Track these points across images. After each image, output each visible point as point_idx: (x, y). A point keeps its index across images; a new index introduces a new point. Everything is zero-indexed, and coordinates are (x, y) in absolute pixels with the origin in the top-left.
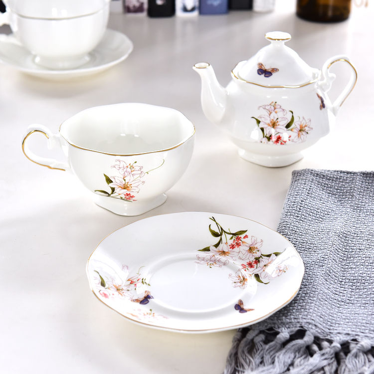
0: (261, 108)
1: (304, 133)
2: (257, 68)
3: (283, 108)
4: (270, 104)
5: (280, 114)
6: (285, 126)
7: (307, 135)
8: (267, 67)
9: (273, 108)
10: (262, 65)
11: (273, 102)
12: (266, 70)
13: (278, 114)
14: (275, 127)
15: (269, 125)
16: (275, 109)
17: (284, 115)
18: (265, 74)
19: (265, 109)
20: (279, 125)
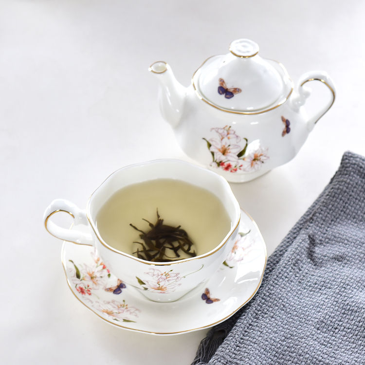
0: (214, 131)
1: (258, 162)
2: (217, 85)
3: (237, 135)
4: (224, 128)
5: (233, 141)
6: (237, 154)
7: (263, 164)
8: (229, 86)
9: (226, 133)
10: (223, 82)
11: (226, 126)
12: (227, 89)
13: (231, 140)
14: (226, 154)
15: (220, 150)
16: (228, 134)
17: (237, 143)
18: (226, 95)
19: (217, 132)
20: (230, 152)
